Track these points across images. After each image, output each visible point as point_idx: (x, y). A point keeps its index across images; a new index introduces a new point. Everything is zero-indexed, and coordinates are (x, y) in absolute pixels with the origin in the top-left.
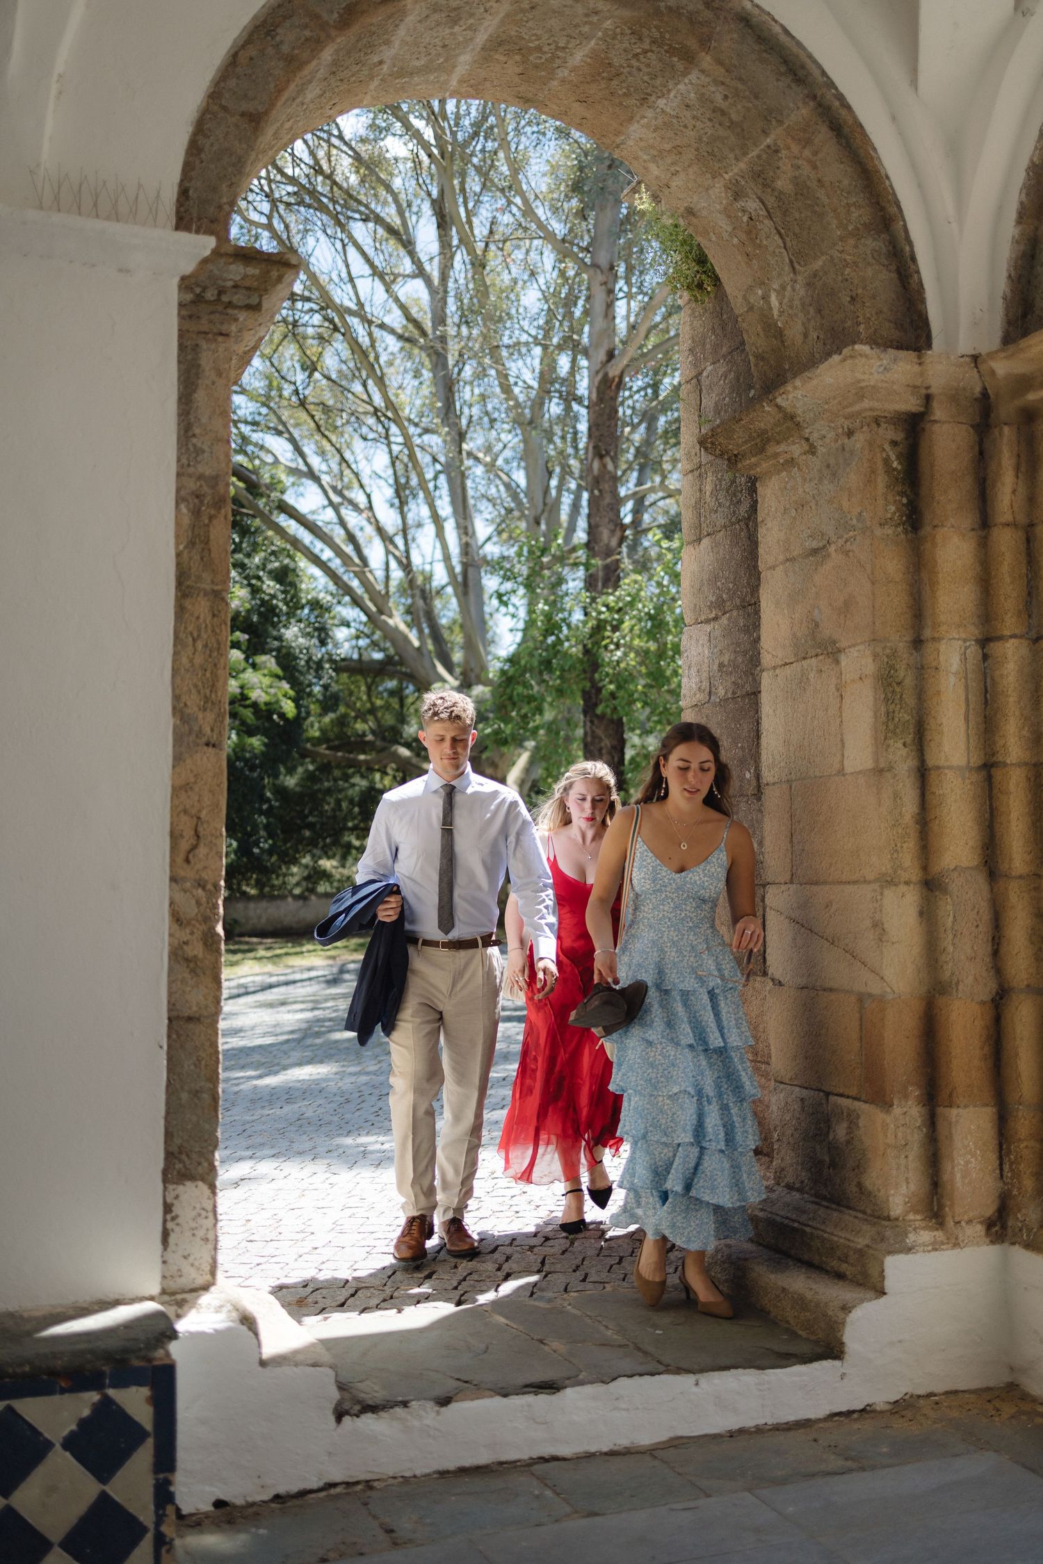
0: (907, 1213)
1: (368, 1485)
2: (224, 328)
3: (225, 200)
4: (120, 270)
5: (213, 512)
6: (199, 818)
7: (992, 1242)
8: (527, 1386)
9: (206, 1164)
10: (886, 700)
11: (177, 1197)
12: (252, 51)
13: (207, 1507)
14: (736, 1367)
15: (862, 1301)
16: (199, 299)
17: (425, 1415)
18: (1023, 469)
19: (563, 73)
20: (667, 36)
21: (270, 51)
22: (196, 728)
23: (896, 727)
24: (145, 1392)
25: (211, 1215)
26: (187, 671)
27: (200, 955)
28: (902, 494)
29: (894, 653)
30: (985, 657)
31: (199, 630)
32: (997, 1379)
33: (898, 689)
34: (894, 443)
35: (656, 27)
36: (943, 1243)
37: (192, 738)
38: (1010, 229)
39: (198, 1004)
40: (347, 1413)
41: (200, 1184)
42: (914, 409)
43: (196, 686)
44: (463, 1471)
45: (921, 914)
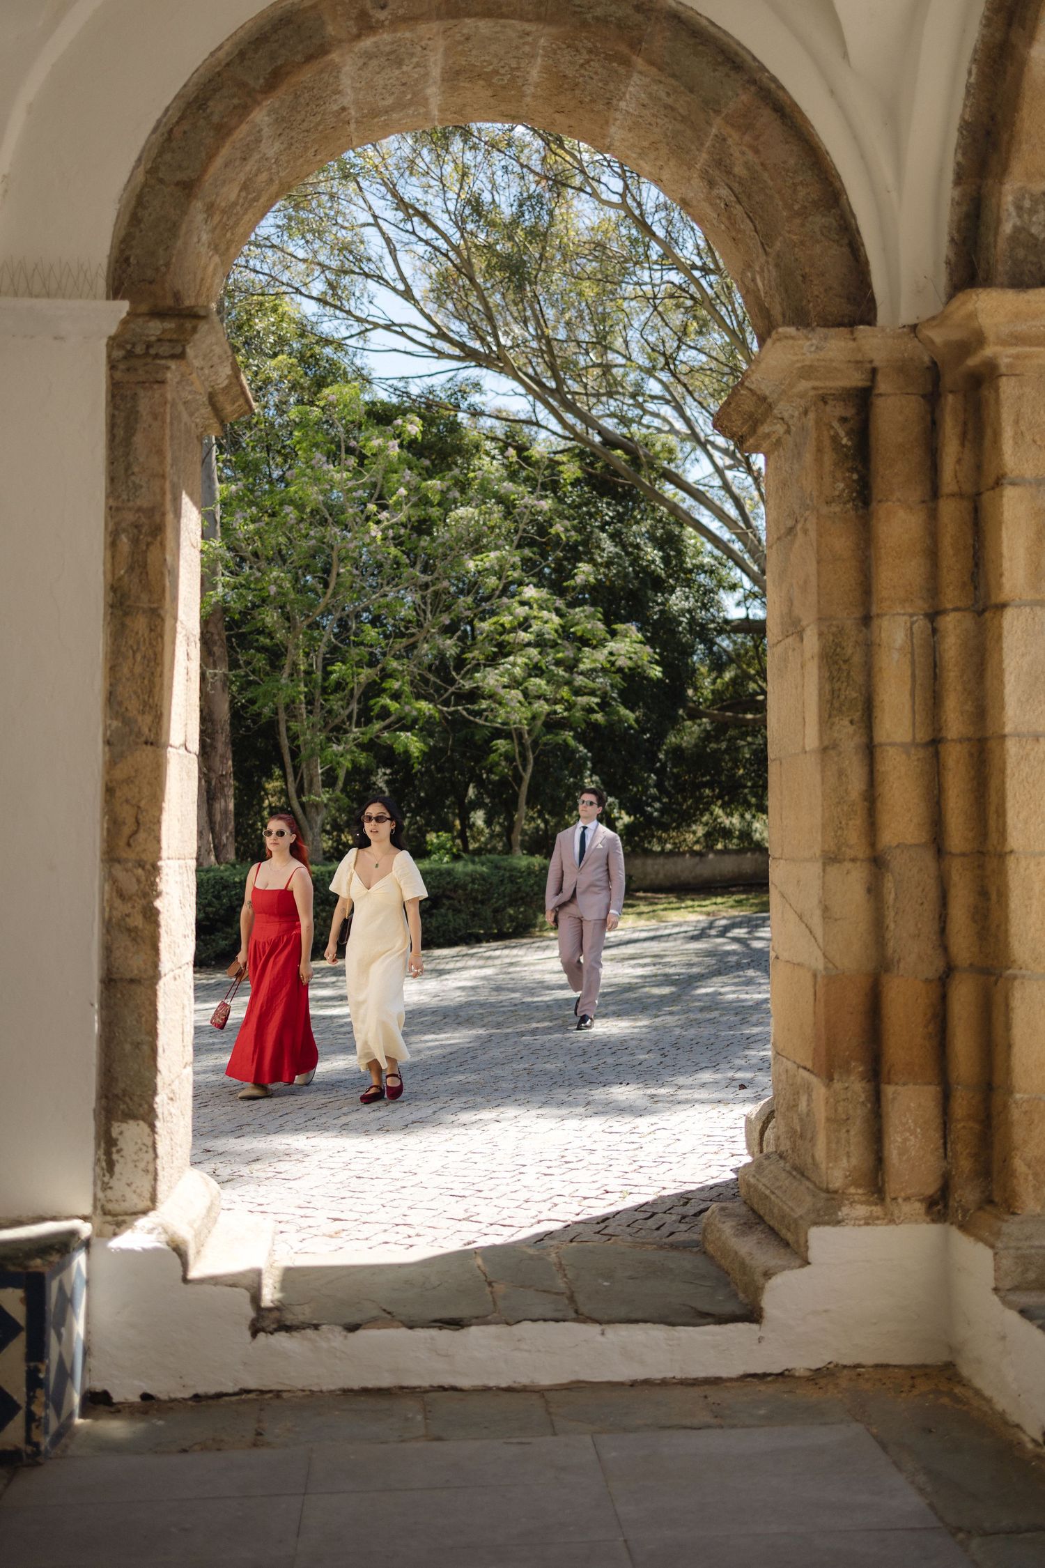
0: (848, 1186)
1: (278, 1394)
2: (159, 377)
3: (161, 262)
4: (56, 338)
5: (149, 539)
6: (139, 807)
7: (934, 1221)
8: (435, 1321)
9: (146, 1106)
10: (831, 678)
11: (121, 1133)
12: (186, 126)
13: (135, 1398)
14: (645, 1321)
15: (784, 1268)
16: (130, 355)
17: (334, 1338)
18: (969, 437)
19: (529, 90)
20: (599, 45)
21: (202, 122)
22: (136, 729)
23: (842, 705)
24: (19, 1293)
25: (151, 1150)
26: (128, 679)
27: (141, 926)
28: (852, 470)
29: (841, 631)
30: (935, 631)
31: (138, 644)
32: (934, 1357)
33: (844, 667)
34: (843, 420)
35: (586, 38)
36: (878, 1218)
37: (133, 737)
38: (949, 191)
39: (138, 968)
40: (263, 1330)
41: (141, 1123)
42: (860, 384)
43: (135, 693)
44: (365, 1391)
45: (869, 891)
